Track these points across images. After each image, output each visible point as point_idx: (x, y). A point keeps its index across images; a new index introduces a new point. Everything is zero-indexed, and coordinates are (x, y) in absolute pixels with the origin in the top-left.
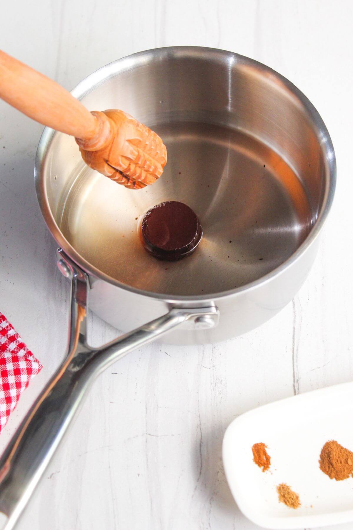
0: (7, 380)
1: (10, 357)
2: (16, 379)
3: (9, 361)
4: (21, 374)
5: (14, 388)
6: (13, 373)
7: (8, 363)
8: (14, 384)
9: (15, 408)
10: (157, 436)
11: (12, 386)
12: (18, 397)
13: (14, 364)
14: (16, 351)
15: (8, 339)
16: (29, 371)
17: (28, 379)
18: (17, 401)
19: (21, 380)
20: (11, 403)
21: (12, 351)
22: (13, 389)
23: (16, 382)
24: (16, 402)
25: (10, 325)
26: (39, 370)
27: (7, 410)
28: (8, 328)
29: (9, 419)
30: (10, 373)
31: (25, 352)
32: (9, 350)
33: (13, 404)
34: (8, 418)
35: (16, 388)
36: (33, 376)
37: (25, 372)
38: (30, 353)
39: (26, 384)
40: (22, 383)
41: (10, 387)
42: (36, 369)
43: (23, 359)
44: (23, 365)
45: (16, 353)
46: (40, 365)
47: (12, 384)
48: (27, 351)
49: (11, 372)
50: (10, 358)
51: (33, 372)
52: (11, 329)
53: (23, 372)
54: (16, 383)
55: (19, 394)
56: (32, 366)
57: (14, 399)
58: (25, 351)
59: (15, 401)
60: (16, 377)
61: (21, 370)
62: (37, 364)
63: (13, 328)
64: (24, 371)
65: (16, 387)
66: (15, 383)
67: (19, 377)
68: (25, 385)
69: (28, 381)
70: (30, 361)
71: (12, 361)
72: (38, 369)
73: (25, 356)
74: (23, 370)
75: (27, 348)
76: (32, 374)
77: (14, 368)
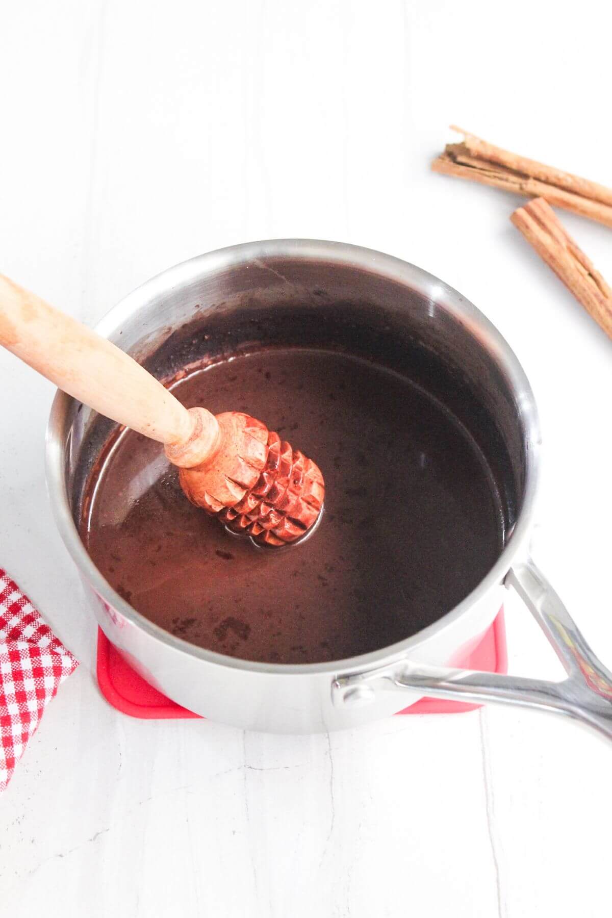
0: (22, 687)
1: (27, 649)
2: (37, 684)
3: (24, 655)
4: (45, 676)
5: (33, 698)
6: (31, 674)
7: (23, 659)
8: (33, 693)
9: (35, 729)
10: (262, 770)
11: (30, 695)
12: (40, 711)
13: (33, 660)
14: (34, 639)
15: (21, 619)
16: (57, 671)
17: (56, 683)
18: (38, 719)
19: (44, 685)
20: (30, 723)
21: (28, 638)
22: (31, 700)
23: (36, 688)
24: (37, 721)
25: (25, 597)
26: (73, 669)
27: (23, 733)
28: (21, 602)
29: (27, 748)
30: (27, 675)
31: (50, 641)
32: (24, 637)
33: (33, 724)
34: (25, 746)
35: (37, 699)
36: (63, 678)
37: (50, 672)
38: (57, 642)
39: (52, 691)
40: (46, 690)
41: (27, 697)
42: (68, 668)
43: (46, 651)
44: (46, 661)
45: (35, 643)
46: (75, 662)
47: (30, 693)
48: (53, 639)
49: (29, 673)
50: (27, 651)
51: (62, 672)
52: (26, 604)
53: (48, 672)
54: (37, 691)
55: (42, 708)
56: (61, 663)
57: (34, 715)
58: (49, 638)
59: (35, 718)
60: (37, 680)
61: (44, 669)
62: (70, 659)
63: (29, 601)
64: (49, 670)
65: (36, 697)
66: (35, 691)
67: (42, 680)
68: (52, 694)
69: (56, 687)
70: (57, 654)
71: (29, 655)
72: (71, 668)
73: (49, 647)
74: (47, 669)
75: (53, 633)
76: (62, 676)
77: (33, 667)
